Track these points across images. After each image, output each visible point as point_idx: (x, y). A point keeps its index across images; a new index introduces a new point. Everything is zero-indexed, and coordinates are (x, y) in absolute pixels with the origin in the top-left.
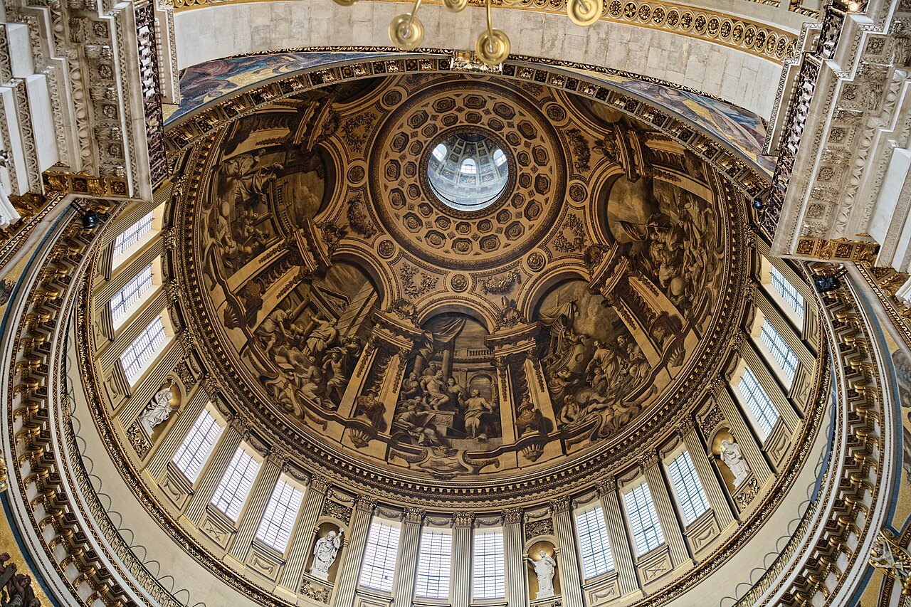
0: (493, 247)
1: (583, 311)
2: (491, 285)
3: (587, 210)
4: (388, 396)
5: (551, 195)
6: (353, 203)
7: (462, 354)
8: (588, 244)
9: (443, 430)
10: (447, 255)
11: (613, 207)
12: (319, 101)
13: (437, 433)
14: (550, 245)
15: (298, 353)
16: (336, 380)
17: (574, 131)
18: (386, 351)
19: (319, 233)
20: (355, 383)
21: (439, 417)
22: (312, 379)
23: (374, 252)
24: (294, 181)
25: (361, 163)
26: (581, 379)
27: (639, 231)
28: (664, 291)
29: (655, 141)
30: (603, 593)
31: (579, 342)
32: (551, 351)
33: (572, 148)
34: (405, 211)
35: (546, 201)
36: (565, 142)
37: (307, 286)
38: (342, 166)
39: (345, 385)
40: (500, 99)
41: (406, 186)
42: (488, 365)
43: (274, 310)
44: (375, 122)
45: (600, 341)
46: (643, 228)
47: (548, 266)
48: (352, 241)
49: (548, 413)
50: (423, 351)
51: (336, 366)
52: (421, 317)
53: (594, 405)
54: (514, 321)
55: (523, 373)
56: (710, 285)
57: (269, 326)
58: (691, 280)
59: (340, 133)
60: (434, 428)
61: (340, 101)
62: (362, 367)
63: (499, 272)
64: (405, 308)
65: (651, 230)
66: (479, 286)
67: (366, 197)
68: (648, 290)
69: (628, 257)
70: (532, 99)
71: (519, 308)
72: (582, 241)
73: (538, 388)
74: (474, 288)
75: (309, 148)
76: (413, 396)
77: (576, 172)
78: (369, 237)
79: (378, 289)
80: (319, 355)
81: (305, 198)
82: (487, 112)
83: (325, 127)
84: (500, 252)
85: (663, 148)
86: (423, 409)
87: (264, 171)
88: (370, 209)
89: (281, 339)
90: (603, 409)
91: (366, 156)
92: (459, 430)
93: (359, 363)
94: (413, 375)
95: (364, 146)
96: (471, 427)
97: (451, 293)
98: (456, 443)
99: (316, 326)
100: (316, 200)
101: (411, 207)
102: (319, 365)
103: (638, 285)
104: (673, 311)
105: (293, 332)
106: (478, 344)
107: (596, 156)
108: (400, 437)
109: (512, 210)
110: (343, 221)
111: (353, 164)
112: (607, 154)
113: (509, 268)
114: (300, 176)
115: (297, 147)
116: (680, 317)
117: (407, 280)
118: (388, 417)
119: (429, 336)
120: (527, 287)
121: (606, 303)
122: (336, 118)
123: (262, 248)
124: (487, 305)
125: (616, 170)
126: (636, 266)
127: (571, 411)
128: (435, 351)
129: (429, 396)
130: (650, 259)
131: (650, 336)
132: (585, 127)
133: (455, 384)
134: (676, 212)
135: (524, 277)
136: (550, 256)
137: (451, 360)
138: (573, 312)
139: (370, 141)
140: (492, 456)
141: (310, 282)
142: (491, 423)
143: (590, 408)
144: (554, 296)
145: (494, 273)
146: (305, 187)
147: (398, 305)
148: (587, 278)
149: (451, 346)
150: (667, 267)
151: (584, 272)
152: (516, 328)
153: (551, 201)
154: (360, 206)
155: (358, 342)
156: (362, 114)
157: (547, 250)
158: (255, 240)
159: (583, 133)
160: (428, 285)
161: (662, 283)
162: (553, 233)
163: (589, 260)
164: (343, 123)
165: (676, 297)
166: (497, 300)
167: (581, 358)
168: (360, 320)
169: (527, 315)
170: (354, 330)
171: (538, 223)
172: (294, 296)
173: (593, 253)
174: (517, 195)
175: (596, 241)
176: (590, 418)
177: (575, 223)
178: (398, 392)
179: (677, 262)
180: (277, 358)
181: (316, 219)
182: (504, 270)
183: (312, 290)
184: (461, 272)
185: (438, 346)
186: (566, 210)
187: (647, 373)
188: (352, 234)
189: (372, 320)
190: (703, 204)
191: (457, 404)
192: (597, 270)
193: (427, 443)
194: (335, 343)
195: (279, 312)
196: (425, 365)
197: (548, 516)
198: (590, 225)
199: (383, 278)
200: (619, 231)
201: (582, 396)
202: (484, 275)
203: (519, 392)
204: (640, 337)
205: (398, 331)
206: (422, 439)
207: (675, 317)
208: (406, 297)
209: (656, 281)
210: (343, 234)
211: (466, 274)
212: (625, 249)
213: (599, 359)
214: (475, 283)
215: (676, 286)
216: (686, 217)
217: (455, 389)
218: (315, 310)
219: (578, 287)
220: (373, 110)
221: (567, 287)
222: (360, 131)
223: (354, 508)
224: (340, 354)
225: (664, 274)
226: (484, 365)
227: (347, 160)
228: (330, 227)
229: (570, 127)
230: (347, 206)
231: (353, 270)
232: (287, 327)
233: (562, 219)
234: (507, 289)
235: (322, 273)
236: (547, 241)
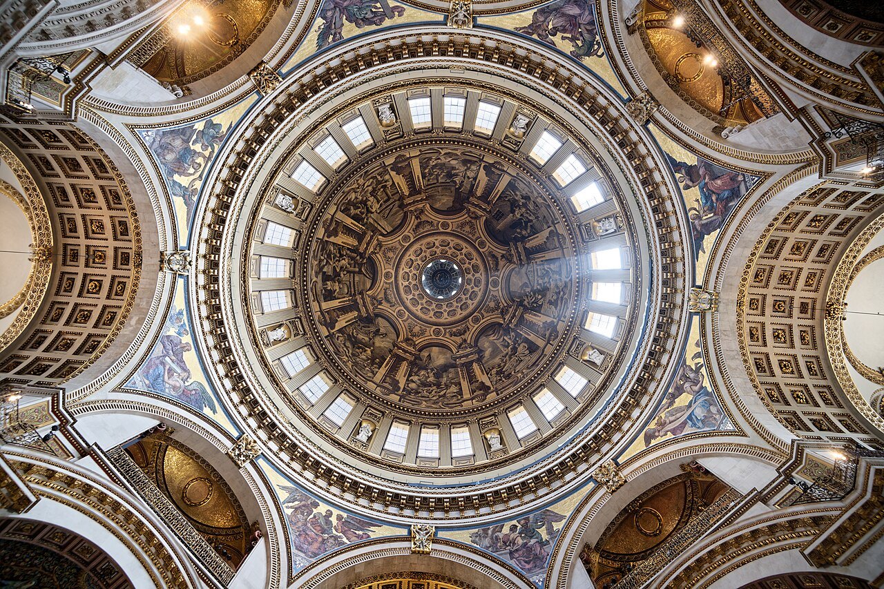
0: (406, 292)
1: (384, 339)
2: (388, 292)
3: (430, 337)
4: (341, 239)
5: (434, 319)
6: (431, 223)
7: (357, 279)
8: (414, 339)
9: (325, 270)
10: (401, 269)
11: (435, 349)
12: (490, 211)
13: (324, 266)
14: (410, 320)
15: (369, 191)
16: (353, 211)
17: (468, 328)
18: (360, 237)
19: (420, 206)
20: (349, 221)
21: (330, 267)
22: (356, 198)
23: (406, 233)
24: (451, 196)
25: (450, 228)
26: (355, 343)
27: (429, 363)
28: (407, 380)
29: (478, 367)
30: (280, 371)
31: (370, 339)
32: (363, 325)
33: (459, 328)
34: (424, 248)
35: (431, 317)
36: (462, 324)
37: (397, 199)
38: (451, 219)
39: (349, 216)
40: (480, 294)
41: (436, 250)
42: (353, 292)
43: (393, 181)
44: (470, 236)
45: (374, 350)
46: (431, 366)
47: (400, 320)
48: (413, 221)
49: (338, 326)
50: (358, 258)
51: (358, 211)
52: (373, 256)
53: (347, 351)
54: (373, 304)
55: (351, 311)
56: (424, 403)
57: (387, 177)
58: (420, 393)
59: (469, 219)
60: (326, 265)
61: (486, 220)
62: (355, 225)
63: (395, 295)
64: (378, 248)
65: (432, 370)
66: (388, 286)
67: (433, 230)
68: (404, 371)
69: (415, 359)
70: (481, 309)
71: (379, 307)
72: (415, 336)
73: (347, 320)
74: (386, 283)
75: (466, 205)
76: (340, 253)
77: (448, 330)
78: (413, 231)
79: (389, 234)
80: (364, 203)
81: (440, 200)
82: (472, 288)
83: (474, 213)
84: (404, 296)
85: (476, 371)
86: (334, 259)
87: (463, 182)
88: (426, 231)
89: (379, 182)
90: (347, 356)
91: (454, 231)
92: (326, 278)
93: (357, 224)
94: (348, 252)
95: (459, 230)
96: (327, 284)
97: (384, 272)
98: (320, 276)
99: (378, 202)
100: (437, 206)
101: (425, 252)
102: (361, 203)
103: (404, 366)
104: (402, 385)
105: (379, 189)
106: (362, 287)
107: (458, 339)
108: (324, 244)
109: (424, 301)
110: (424, 218)
111: (451, 224)
112: (461, 345)
113: (397, 301)
114: (452, 199)
115: (468, 198)
116: (401, 390)
117: (390, 249)
118: (332, 239)
119: (365, 261)
120: (389, 310)
121: (391, 351)
122: (477, 218)
123: (424, 177)
124: (379, 289)
125: (455, 350)
126: (412, 364)
127: (341, 338)
128: (358, 264)
129: (339, 261)
130: (418, 371)
131: (386, 376)
132: (471, 334)
133: (344, 275)
134: (447, 381)
135: (393, 308)
136: (405, 321)
137: (354, 273)
138: (382, 335)
139: (461, 233)
140: (317, 299)
141: (399, 200)
142: (329, 296)
143: (345, 349)
144: (387, 324)
145: (394, 293)
146: (445, 201)
147: (380, 245)
148: (399, 340)
149: (360, 272)
150: (419, 380)
151: (401, 338)
152: (370, 306)
153: (431, 319)
154: (429, 227)
155: (366, 223)
156: (476, 230)
157: (407, 319)
158: (429, 174)
159: (468, 333)
160: (388, 260)
161: (411, 378)
162: (416, 322)
163: (407, 340)
164: (473, 221)
165: (408, 387)
166: (382, 295)
167: (364, 341)
168: (376, 225)
169: (377, 311)
170: (372, 221)
171: (419, 313)
172: (396, 191)
173: (411, 342)
174: (432, 303)
175: (417, 343)
176: (341, 350)
177: (423, 333)
178: (342, 244)
179: (424, 384)
180: (371, 180)
181: (428, 205)
182: (395, 298)
183: (395, 201)
184: (393, 277)
185: (361, 265)
186: (428, 327)
187: (370, 377)
188: (416, 222)
189: (375, 230)
190: (460, 392)
191: (335, 277)
192: (404, 345)
193: (321, 261)
194: (369, 211)
195: (391, 183)
196: (353, 258)
197: (300, 333)
198: (423, 339)
199: (393, 237)
200: (425, 354)
201: (348, 344)
202: (393, 288)
203: (344, 310)
204: (382, 372)
205: (368, 244)
206: (322, 258)
207: (399, 388)
208: (383, 249)
209: (410, 375)
210: (417, 218)
211: (393, 279)
212: (418, 358)
213: (366, 351)
214: (389, 283)
215: (413, 385)
216: (447, 387)
217: (342, 275)
218: (385, 202)
219: (394, 336)
220: (477, 235)
221: (393, 331)
222: (467, 228)
223: (301, 220)
224: (362, 213)
225: (415, 378)
226: (353, 290)
227: (454, 222)
228: (422, 211)
229: (469, 326)
230: (430, 221)
231: (399, 222)
232: (382, 187)
233: (423, 325)
234: (388, 301)
235: (402, 206)
236: (411, 318)
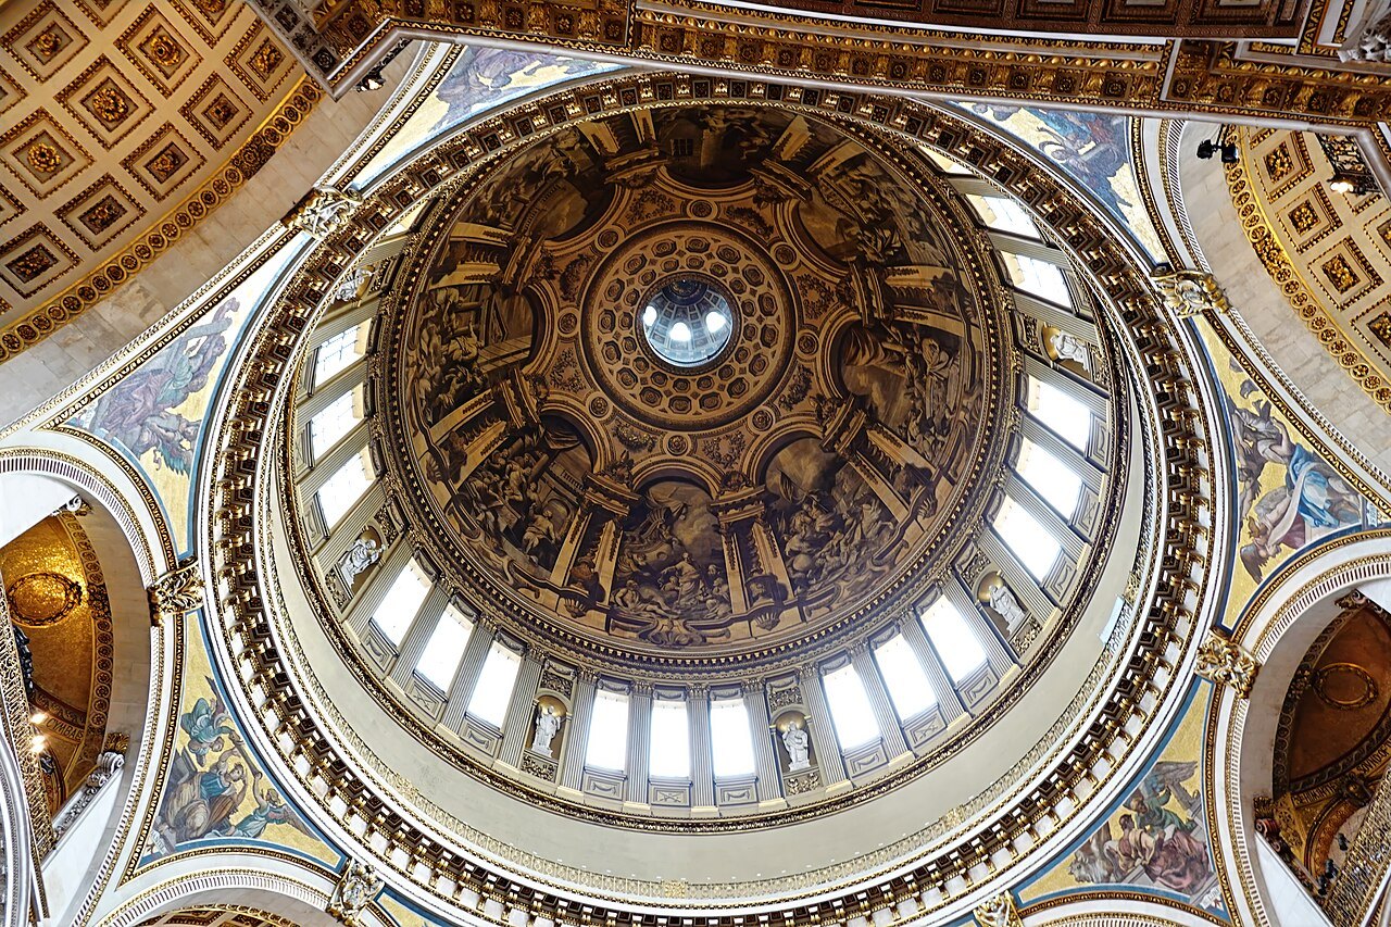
0: (652, 402)
1: (690, 518)
2: (623, 432)
3: (758, 441)
4: (475, 455)
5: (738, 403)
6: (583, 259)
7: (558, 471)
8: (736, 468)
9: (503, 527)
10: (608, 375)
11: (784, 456)
12: (661, 152)
13: (496, 523)
14: (700, 442)
15: (439, 344)
16: (447, 398)
17: (808, 370)
18: (498, 411)
19: (537, 256)
20: (458, 416)
21: (505, 510)
22: (432, 379)
23: (558, 315)
24: (569, 194)
25: (621, 234)
26: (652, 576)
27: (794, 494)
28: (785, 559)
29: (881, 436)
30: (604, 786)
31: (670, 542)
32: (638, 531)
33: (791, 382)
34: (610, 306)
35: (729, 404)
36: (791, 372)
37: (490, 292)
38: (607, 220)
39: (451, 409)
40: (776, 293)
41: (632, 287)
42: (574, 499)
43: (454, 287)
44: (667, 213)
45: (690, 555)
46: (802, 495)
47: (684, 457)
48: (550, 289)
49: (607, 586)
50: (528, 438)
51: (455, 386)
52: (547, 407)
53: (655, 608)
54: (621, 479)
55: (601, 531)
56: (843, 584)
57: (441, 296)
58: (822, 567)
59: (637, 194)
60: (496, 517)
61: (669, 171)
62: (472, 407)
63: (639, 427)
64: (541, 388)
65: (809, 501)
66: (613, 423)
67: (595, 266)
68: (767, 546)
69: (766, 506)
70: (801, 317)
71: (634, 471)
72: (732, 461)
73: (608, 554)
74: (607, 422)
75: (609, 180)
76: (494, 471)
77: (776, 403)
78: (565, 299)
79: (534, 350)
80: (451, 364)
81: (559, 217)
82: (753, 293)
83: (635, 178)
84: (654, 411)
85: (882, 447)
86: (496, 491)
87: (566, 162)
88: (587, 277)
89: (437, 319)
90: (663, 617)
91: (630, 232)
92: (516, 535)
93: (472, 401)
94: (506, 452)
95: (638, 222)
96: (528, 541)
97: (586, 409)
98: (508, 546)
99: (467, 334)
100: (563, 227)
101: (618, 308)
102: (445, 371)
103: (761, 537)
104: (784, 580)
105: (450, 320)
106: (577, 473)
107: (808, 404)
108: (463, 499)
109: (693, 386)
110: (561, 266)
111: (616, 228)
112: (819, 411)
113: (651, 431)
114: (577, 195)
115: (603, 169)
116: (790, 589)
117: (560, 367)
118: (465, 473)
119: (542, 430)
120: (654, 459)
121: (717, 528)
122: (649, 179)
123: (495, 223)
124: (607, 445)
125: (817, 431)
126: (769, 519)
127: (628, 596)
128: (537, 448)
129: (507, 483)
130: (788, 523)
131: (746, 585)
132: (821, 376)
133: (535, 491)
134: (848, 504)
135: (657, 449)
136: (694, 450)
137: (545, 468)
138: (680, 513)
139: (647, 224)
140: (538, 585)
141: (494, 291)
142: (547, 553)
143: (650, 607)
144: (672, 486)
145: (634, 424)
146: (569, 207)
147: (538, 379)
148: (714, 495)
149: (553, 454)
150: (802, 540)
151: (714, 488)
152: (618, 486)
153: (732, 408)
154: (584, 268)
155: (484, 380)
156: (668, 197)
157: (695, 444)
158: (500, 211)
159: (813, 379)
160: (573, 385)
161: (787, 550)
162: (712, 435)
163: (725, 481)
164: (648, 189)
165: (795, 571)
166: (620, 449)
167: (663, 558)
168: (500, 363)
169: (636, 483)
170: (489, 368)
171: (706, 415)
172: (475, 289)
173: (734, 479)
174: (709, 378)
175: (745, 471)
176: (645, 617)
177: (739, 444)
178: (485, 456)
179: (817, 542)
180: (425, 331)
181: (547, 243)
182: (645, 429)
183: (490, 299)
184: (608, 400)
185: (543, 445)
186: (740, 425)
187: (725, 615)
188: (556, 284)
189: (507, 373)
190: (887, 515)
191: (527, 512)
192: (728, 495)
193: (483, 524)
194: (468, 364)
195: (456, 292)
196: (521, 452)
197: (569, 678)
198: (750, 454)
199: (545, 345)
200: (774, 479)
201: (647, 592)
202: (625, 418)
203: (588, 545)
204: (734, 580)
205: (520, 403)
206: (481, 517)
207: (783, 587)
208: (548, 379)
209: (782, 545)
210: (550, 277)
211: (611, 404)
212: (768, 498)
213: (680, 570)
214: (612, 417)
215: (801, 562)
216: (857, 516)
217: (533, 496)
218: (477, 321)
219: (700, 496)
220: (678, 203)
221: (692, 488)
222: (650, 208)
223: (401, 534)
224: (464, 377)
225: (794, 543)
226: (570, 495)
227: (616, 221)
228: (548, 260)
229: (807, 365)
230: (575, 257)
231: (530, 315)
232: (449, 313)
233: (729, 429)
234: (635, 447)
235: (508, 292)
236: (700, 436)
